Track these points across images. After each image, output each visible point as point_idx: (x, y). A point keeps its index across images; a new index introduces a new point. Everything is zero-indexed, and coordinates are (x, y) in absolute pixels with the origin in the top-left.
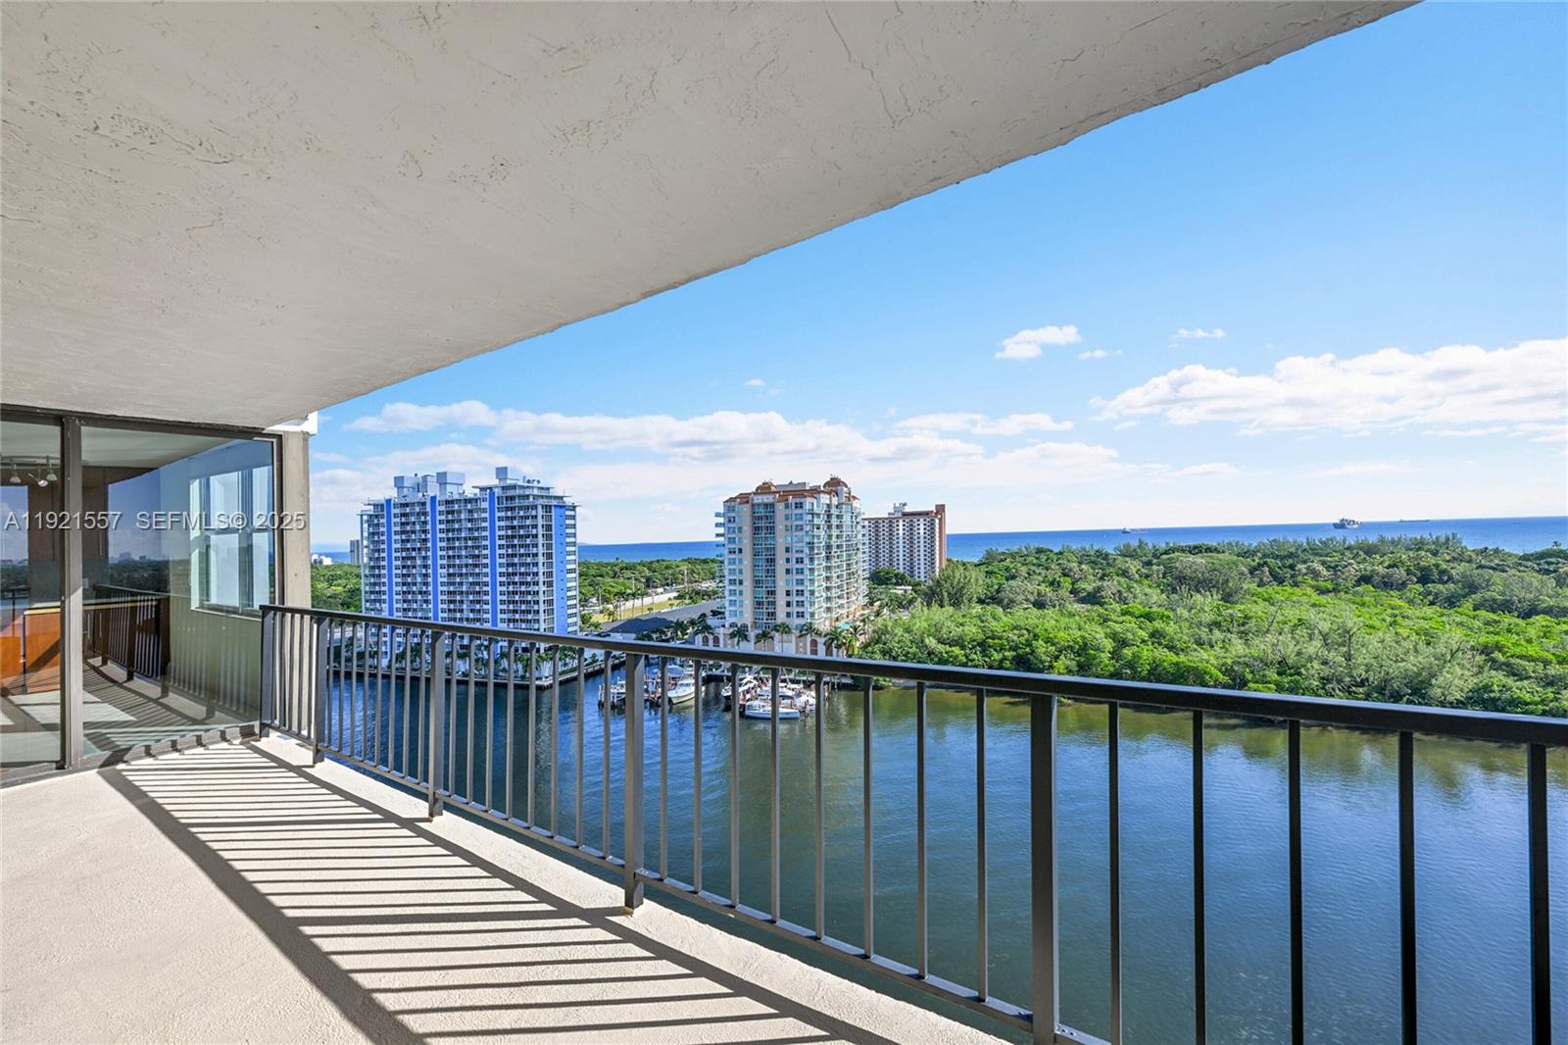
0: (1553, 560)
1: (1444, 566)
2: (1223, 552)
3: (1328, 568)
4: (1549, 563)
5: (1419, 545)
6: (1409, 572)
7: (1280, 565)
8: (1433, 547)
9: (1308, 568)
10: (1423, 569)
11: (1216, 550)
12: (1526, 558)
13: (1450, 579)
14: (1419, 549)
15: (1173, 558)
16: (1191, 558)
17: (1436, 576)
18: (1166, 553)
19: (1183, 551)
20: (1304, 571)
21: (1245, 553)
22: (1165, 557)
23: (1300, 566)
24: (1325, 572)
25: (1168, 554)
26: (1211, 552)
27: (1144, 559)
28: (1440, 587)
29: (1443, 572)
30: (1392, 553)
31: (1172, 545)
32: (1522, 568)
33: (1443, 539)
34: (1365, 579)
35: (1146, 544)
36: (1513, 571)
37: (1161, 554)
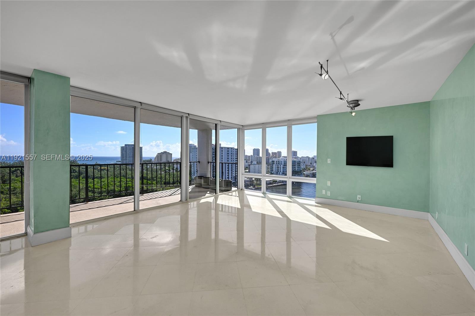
13: (76, 172)
28: (74, 174)
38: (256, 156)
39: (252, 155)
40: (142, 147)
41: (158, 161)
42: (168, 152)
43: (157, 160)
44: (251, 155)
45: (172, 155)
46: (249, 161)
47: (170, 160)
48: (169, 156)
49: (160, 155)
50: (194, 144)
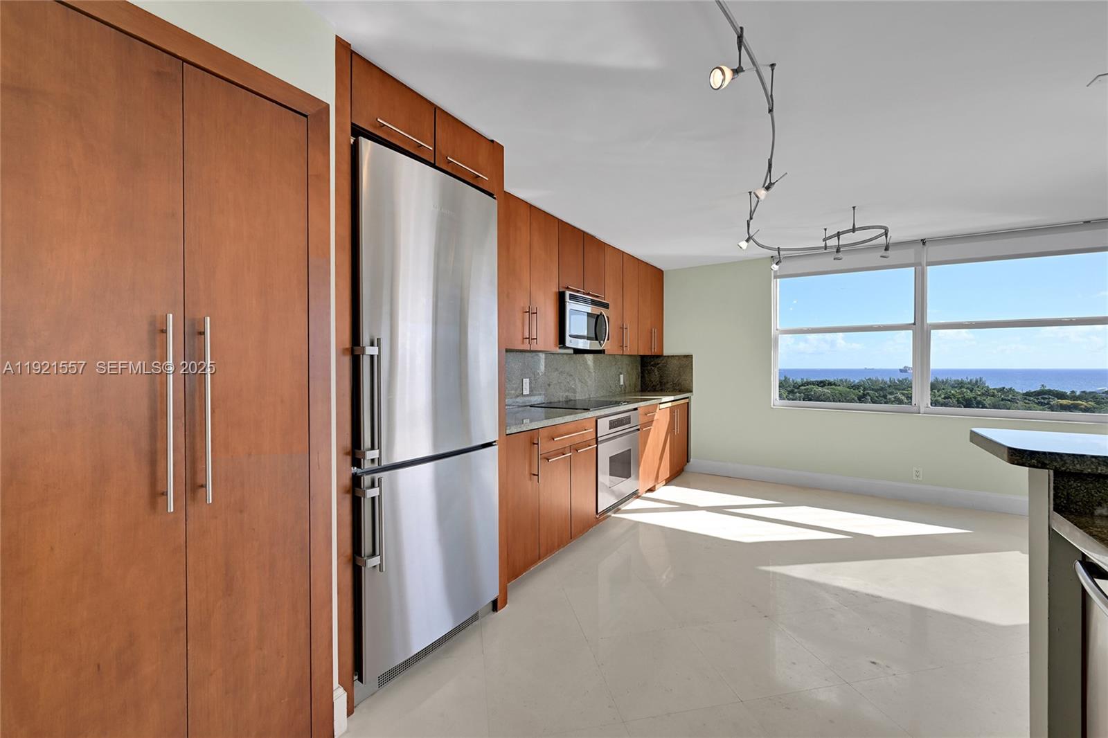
0: (1046, 396)
1: (979, 398)
2: (839, 386)
4: (1044, 399)
5: (960, 385)
7: (877, 395)
8: (969, 386)
9: (895, 398)
10: (967, 400)
11: (835, 384)
12: (1028, 394)
14: (961, 388)
15: (808, 389)
16: (820, 389)
18: (803, 385)
19: (814, 384)
20: (893, 399)
21: (853, 387)
22: (803, 388)
23: (889, 396)
25: (805, 386)
26: (831, 385)
27: (789, 389)
29: (979, 403)
30: (944, 389)
31: (805, 380)
32: (1027, 401)
33: (974, 381)
35: (789, 379)
37: (800, 386)
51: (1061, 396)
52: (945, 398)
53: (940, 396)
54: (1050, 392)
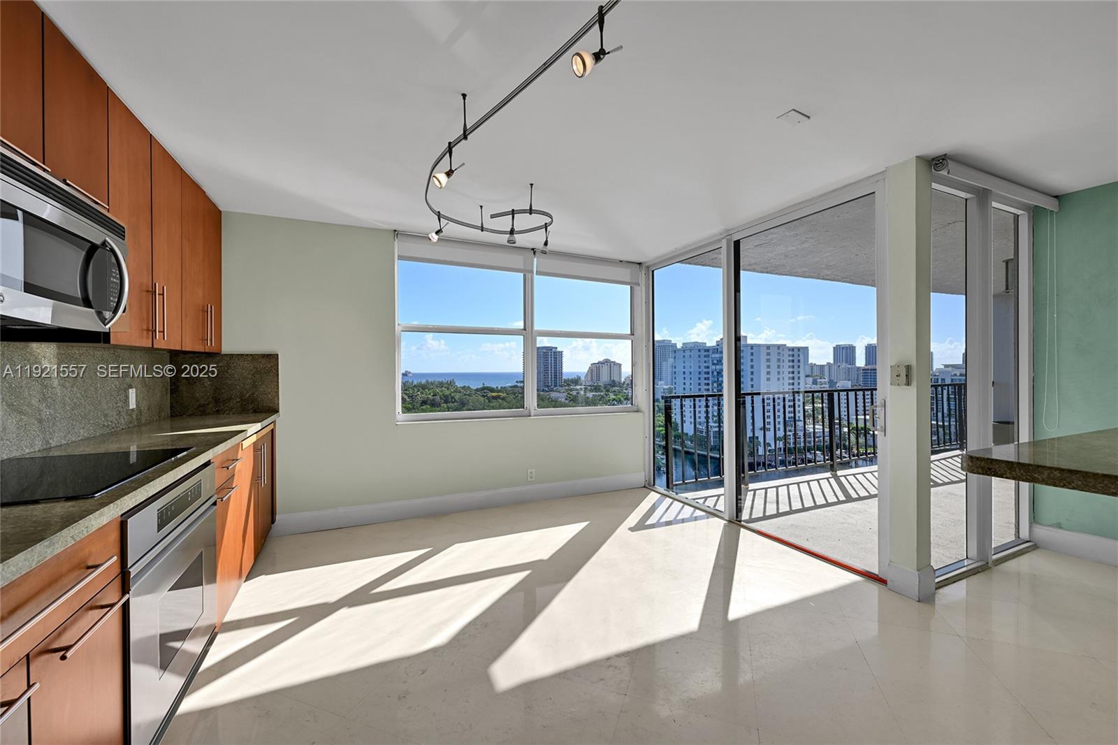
0: (485, 391)
1: (452, 395)
3: (409, 397)
4: (484, 393)
5: (441, 385)
6: (441, 398)
8: (446, 385)
10: (446, 397)
12: (477, 390)
13: (455, 401)
14: (442, 387)
17: (450, 400)
24: (408, 400)
28: (452, 404)
29: (453, 398)
30: (433, 388)
33: (449, 382)
34: (424, 402)
36: (474, 396)
38: (844, 365)
39: (832, 362)
40: (562, 352)
41: (592, 380)
42: (612, 360)
43: (589, 379)
44: (828, 364)
45: (622, 366)
46: (823, 380)
47: (616, 379)
48: (615, 369)
49: (596, 368)
50: (671, 341)
51: (492, 390)
52: (433, 396)
53: (430, 394)
54: (487, 388)
